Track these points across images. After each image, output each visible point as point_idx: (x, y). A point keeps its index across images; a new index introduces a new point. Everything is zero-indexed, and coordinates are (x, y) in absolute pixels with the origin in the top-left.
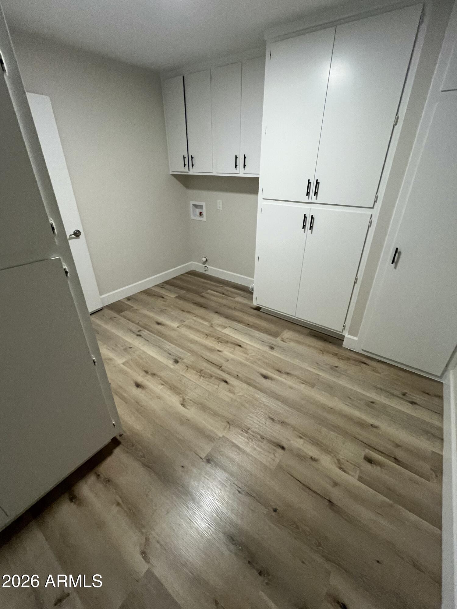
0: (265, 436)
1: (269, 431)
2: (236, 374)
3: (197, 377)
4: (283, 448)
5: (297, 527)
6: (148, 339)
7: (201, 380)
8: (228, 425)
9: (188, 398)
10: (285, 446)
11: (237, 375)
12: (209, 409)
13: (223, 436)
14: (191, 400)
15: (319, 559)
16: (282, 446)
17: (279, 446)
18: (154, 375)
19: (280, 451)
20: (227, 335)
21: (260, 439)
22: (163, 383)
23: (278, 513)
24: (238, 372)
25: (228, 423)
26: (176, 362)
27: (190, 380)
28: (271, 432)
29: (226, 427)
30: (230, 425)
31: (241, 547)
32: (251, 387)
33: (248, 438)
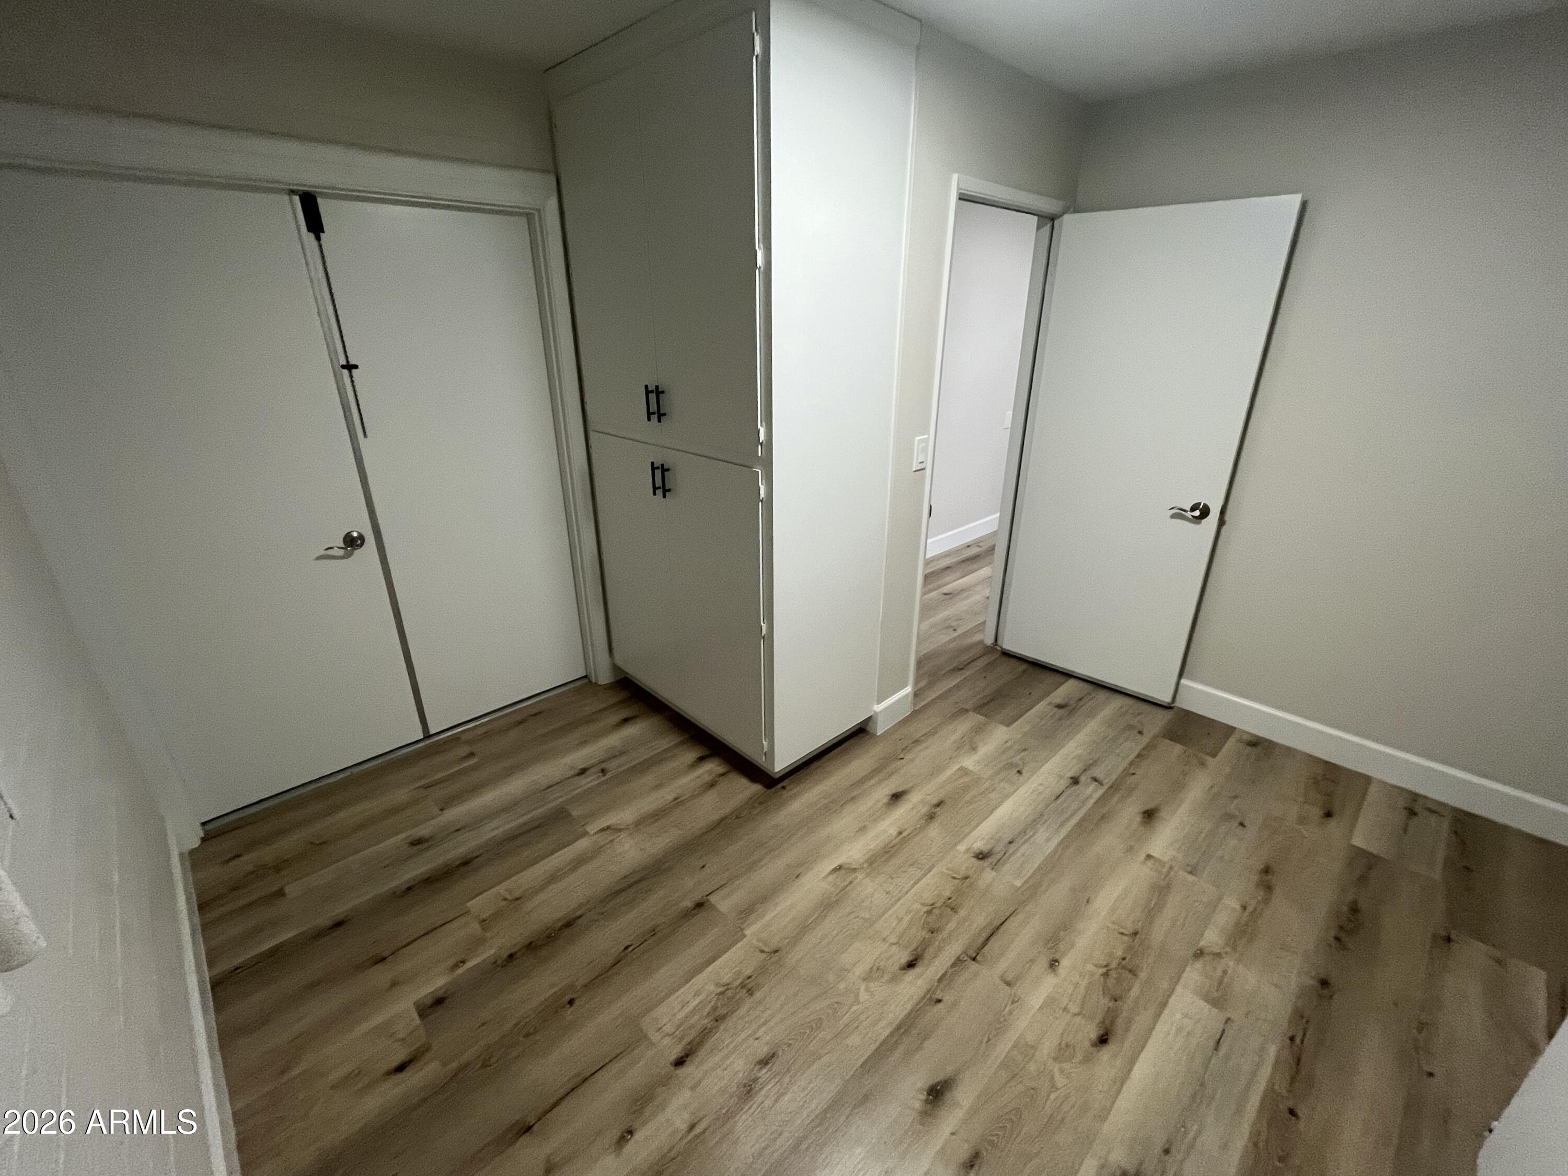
0: (722, 1027)
1: (731, 1042)
2: (948, 998)
3: (928, 897)
4: (680, 1062)
5: (527, 1035)
6: (1062, 799)
7: (917, 906)
8: (772, 950)
9: (856, 878)
10: (682, 1071)
11: (939, 1001)
12: (823, 917)
13: (745, 936)
14: (851, 883)
15: (466, 1057)
16: (685, 1061)
17: (687, 1055)
18: (931, 817)
19: (676, 1052)
20: (1164, 1005)
21: (717, 1014)
22: (904, 834)
23: (564, 1007)
24: (955, 1004)
25: (776, 951)
26: (981, 856)
27: (916, 883)
28: (727, 1046)
29: (766, 945)
30: (770, 953)
31: (554, 937)
32: (887, 1032)
33: (728, 985)
